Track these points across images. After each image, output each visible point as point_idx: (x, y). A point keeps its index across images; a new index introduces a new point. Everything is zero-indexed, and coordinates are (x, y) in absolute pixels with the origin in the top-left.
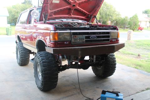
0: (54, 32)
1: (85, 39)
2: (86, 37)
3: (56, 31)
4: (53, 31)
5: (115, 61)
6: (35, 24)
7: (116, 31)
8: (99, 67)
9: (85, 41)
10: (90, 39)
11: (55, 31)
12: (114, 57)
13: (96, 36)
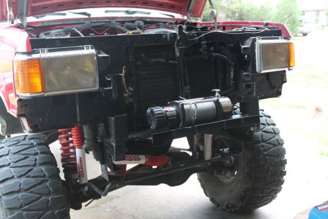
0: (26, 57)
3: (35, 56)
4: (24, 53)
5: (283, 152)
7: (281, 40)
8: (225, 174)
11: (29, 53)
12: (277, 137)
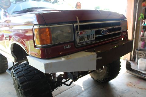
1: (95, 36)
2: (96, 31)
6: (6, 19)
9: (95, 39)
10: (102, 34)
13: (107, 29)
